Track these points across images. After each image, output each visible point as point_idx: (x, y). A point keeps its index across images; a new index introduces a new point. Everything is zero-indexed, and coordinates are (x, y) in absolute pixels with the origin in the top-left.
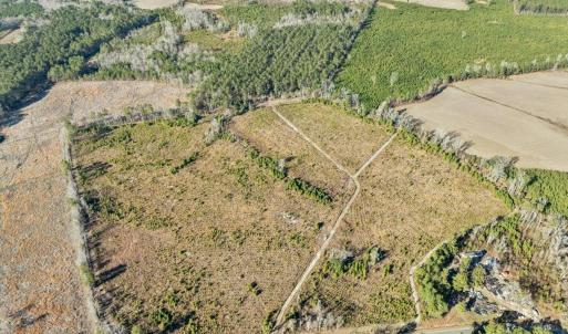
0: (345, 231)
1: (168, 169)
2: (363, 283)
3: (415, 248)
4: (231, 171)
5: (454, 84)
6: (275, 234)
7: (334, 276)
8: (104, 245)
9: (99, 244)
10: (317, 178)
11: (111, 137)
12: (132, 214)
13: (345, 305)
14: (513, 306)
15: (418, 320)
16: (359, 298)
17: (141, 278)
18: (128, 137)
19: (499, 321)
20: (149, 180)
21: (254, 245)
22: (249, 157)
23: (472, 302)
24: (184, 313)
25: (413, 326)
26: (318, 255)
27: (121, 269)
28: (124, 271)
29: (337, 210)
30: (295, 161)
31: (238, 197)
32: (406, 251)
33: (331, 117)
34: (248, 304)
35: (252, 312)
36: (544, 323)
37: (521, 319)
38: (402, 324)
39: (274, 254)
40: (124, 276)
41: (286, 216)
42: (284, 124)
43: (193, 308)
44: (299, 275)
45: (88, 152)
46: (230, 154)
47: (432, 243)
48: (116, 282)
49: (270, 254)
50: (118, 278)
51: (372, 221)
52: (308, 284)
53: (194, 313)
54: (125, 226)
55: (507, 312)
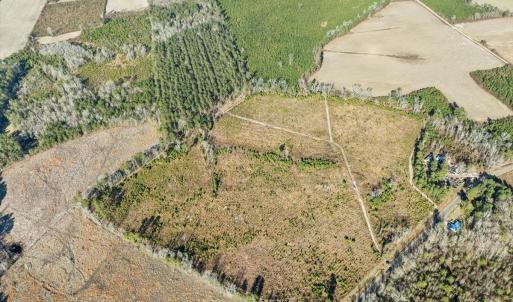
0: (361, 179)
1: (208, 196)
2: (396, 203)
3: (401, 169)
4: (253, 175)
5: (325, 48)
6: (326, 202)
7: (380, 207)
8: (228, 274)
9: (224, 276)
10: (311, 152)
11: (128, 194)
12: (222, 242)
13: (400, 220)
14: (465, 176)
15: (436, 207)
16: (403, 212)
17: (280, 277)
18: (142, 188)
19: (465, 186)
20: (203, 211)
21: (321, 215)
22: (254, 159)
23: (448, 184)
24: (328, 278)
25: (436, 211)
26: (360, 200)
27: (259, 281)
28: (263, 281)
29: (344, 168)
30: (287, 148)
31: (278, 191)
32: (399, 172)
33: (275, 104)
34: (355, 250)
35: (361, 253)
36: (481, 176)
37: (472, 180)
38: (432, 213)
39: (338, 213)
40: (266, 283)
41: (319, 187)
42: (250, 123)
43: (330, 273)
44: (363, 218)
45: (124, 217)
46: (239, 164)
47: (405, 161)
48: (267, 290)
49: (336, 215)
50: (264, 288)
51: (367, 165)
52: (372, 220)
53: (333, 275)
54: (227, 253)
55: (465, 180)
